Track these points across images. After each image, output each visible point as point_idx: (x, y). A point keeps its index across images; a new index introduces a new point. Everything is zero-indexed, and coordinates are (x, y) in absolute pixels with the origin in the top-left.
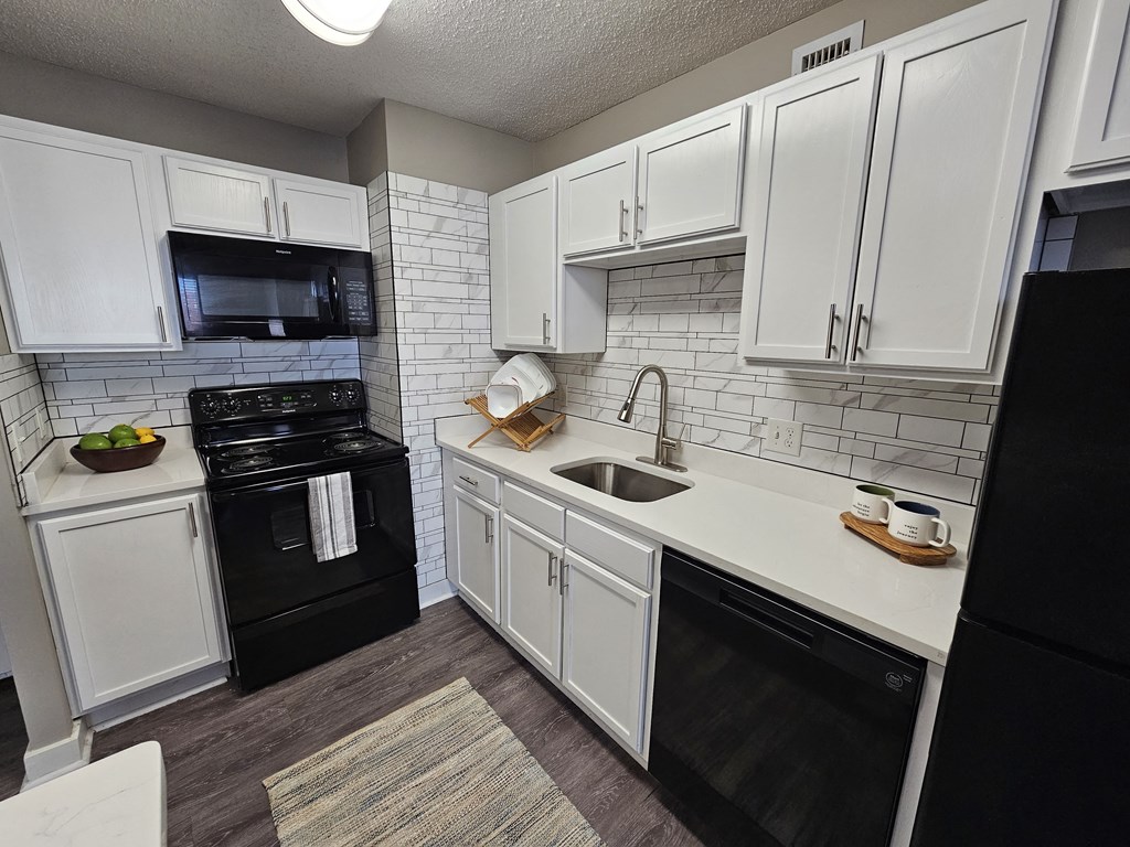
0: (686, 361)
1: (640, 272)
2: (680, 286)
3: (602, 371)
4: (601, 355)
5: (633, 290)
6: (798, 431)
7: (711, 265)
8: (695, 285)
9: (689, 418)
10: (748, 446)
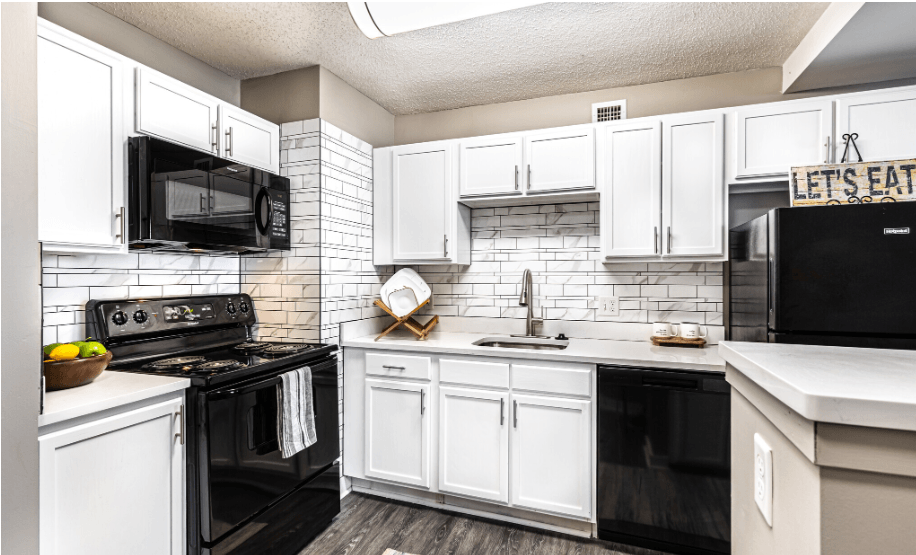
0: (541, 266)
1: (498, 211)
2: (532, 220)
3: (467, 278)
4: (466, 268)
5: (495, 222)
6: (617, 301)
7: (552, 209)
8: (541, 220)
9: (545, 304)
10: (587, 315)
